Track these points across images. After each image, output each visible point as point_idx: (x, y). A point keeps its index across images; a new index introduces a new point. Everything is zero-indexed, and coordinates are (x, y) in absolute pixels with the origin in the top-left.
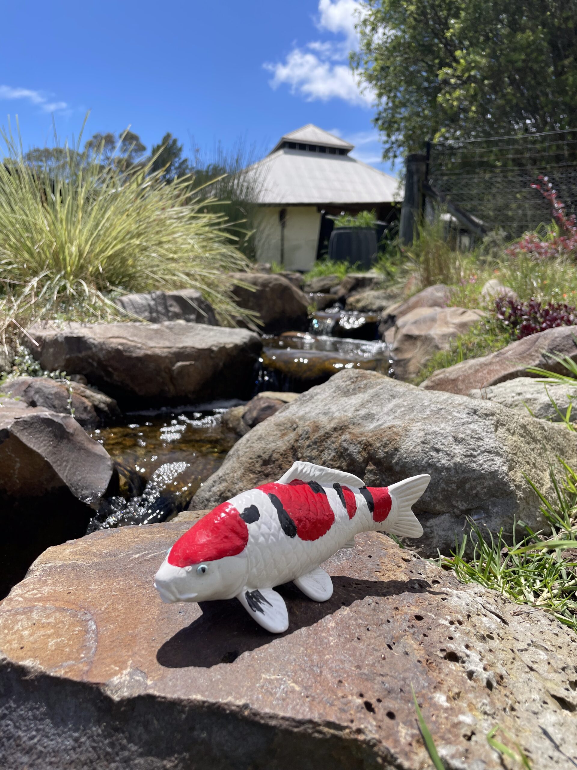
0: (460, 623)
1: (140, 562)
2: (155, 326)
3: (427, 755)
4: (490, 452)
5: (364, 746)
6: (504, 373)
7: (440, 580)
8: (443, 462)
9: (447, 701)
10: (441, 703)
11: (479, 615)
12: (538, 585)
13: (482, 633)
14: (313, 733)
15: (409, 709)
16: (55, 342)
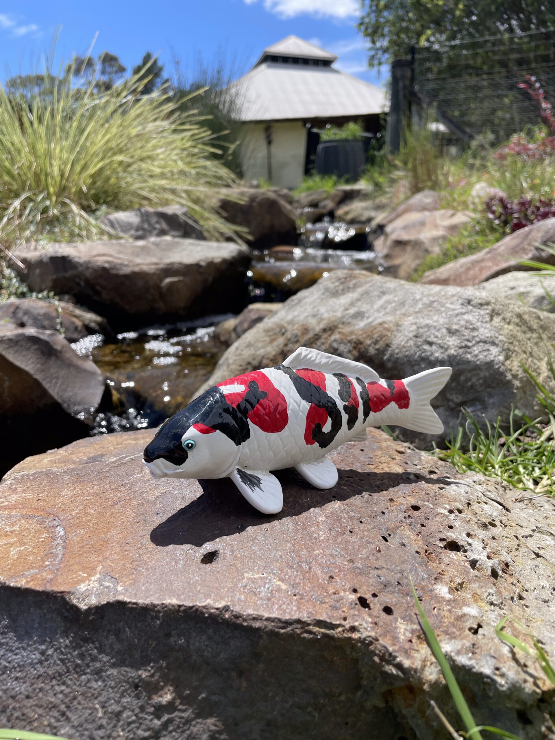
0: (460, 512)
1: (116, 466)
2: (141, 243)
3: (430, 652)
4: (485, 342)
5: (359, 644)
6: (495, 269)
7: (436, 471)
8: (437, 355)
9: (449, 593)
10: (443, 595)
11: (479, 503)
12: (537, 473)
13: (484, 520)
14: (302, 633)
15: (408, 603)
16: (40, 263)
